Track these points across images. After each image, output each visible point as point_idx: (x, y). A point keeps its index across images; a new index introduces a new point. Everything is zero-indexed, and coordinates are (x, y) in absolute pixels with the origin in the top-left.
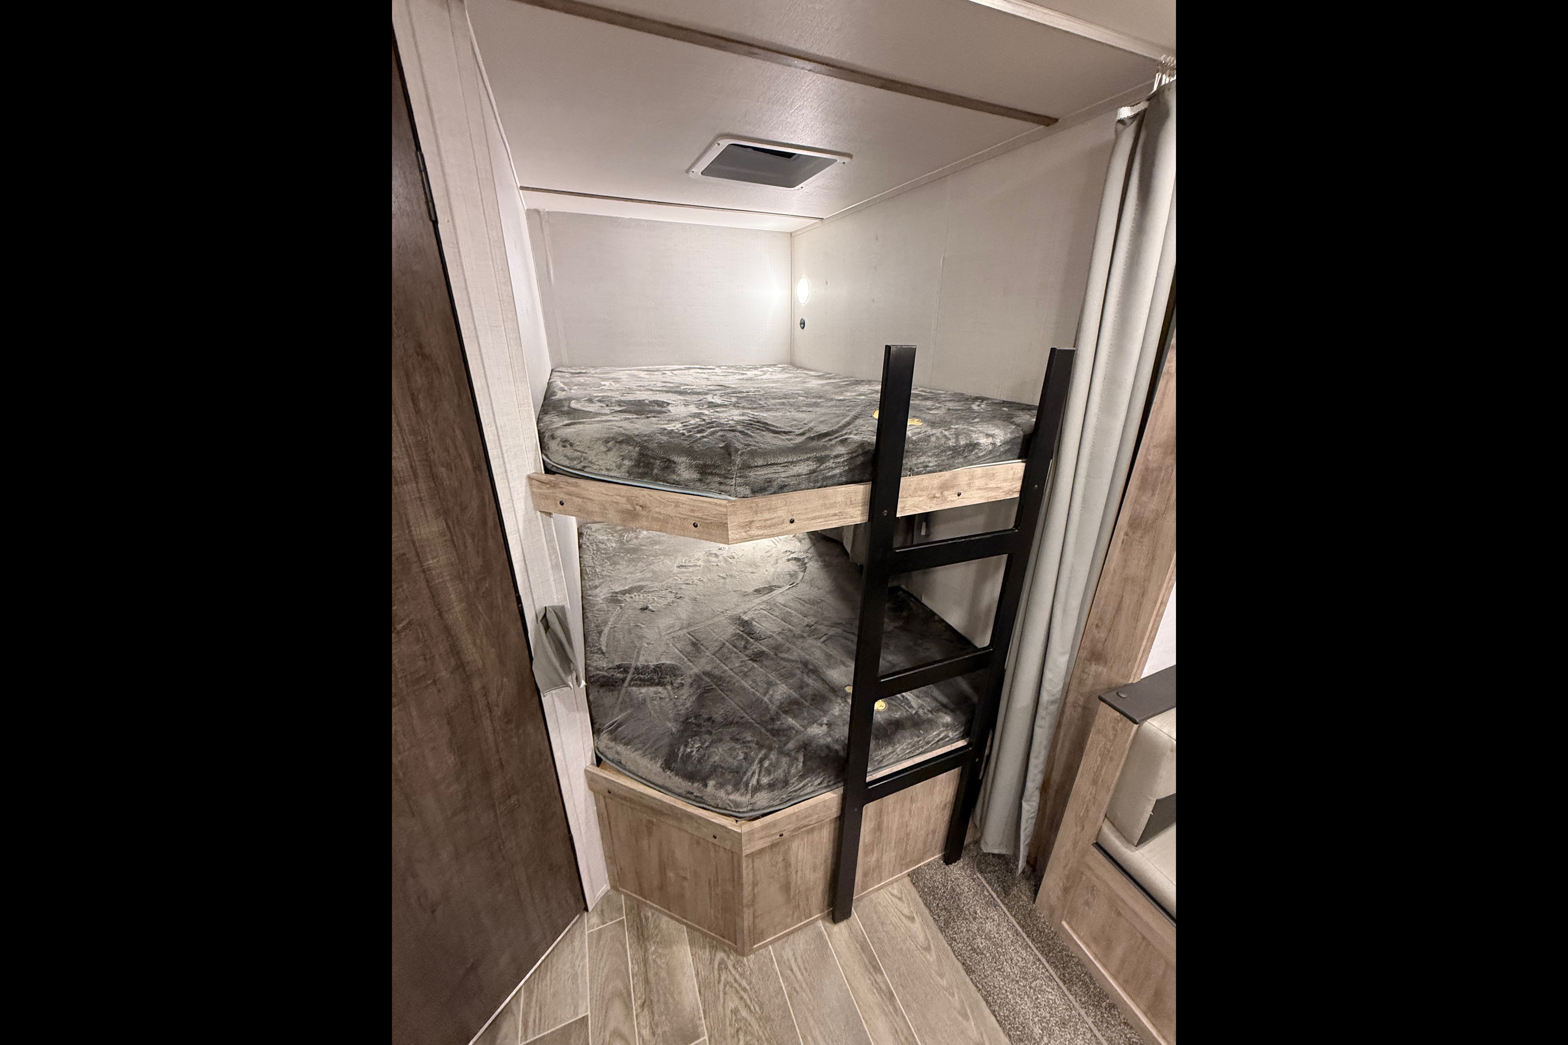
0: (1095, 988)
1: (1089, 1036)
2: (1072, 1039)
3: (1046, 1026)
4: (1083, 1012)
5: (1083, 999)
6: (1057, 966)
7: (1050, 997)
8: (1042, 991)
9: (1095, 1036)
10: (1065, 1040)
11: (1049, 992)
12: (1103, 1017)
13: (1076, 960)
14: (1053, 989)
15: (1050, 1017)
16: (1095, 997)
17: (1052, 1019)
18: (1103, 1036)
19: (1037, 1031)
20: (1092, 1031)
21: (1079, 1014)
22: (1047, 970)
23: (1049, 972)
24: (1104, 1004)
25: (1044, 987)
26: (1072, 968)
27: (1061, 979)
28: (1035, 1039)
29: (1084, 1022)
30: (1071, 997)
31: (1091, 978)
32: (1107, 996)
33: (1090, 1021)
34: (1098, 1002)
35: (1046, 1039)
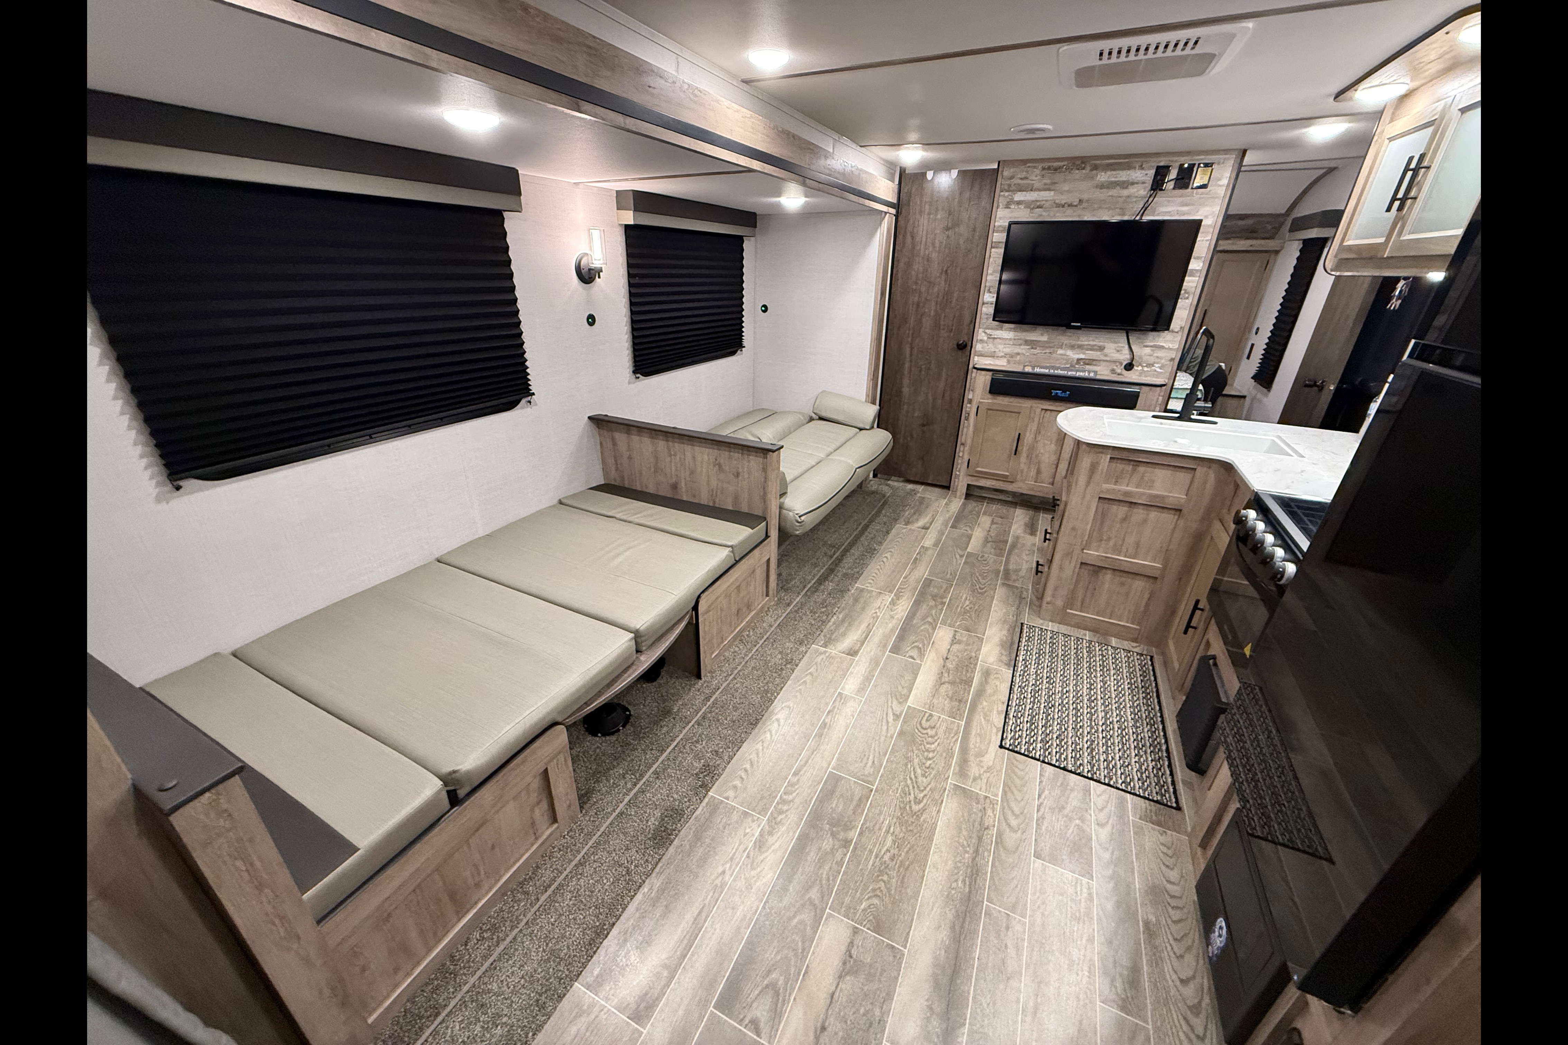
0: (437, 979)
1: (486, 980)
2: (495, 994)
3: (491, 1023)
4: (465, 988)
5: (451, 990)
6: (420, 1028)
7: (458, 1028)
8: (453, 1040)
9: (484, 973)
10: (498, 1001)
11: (452, 1031)
12: (464, 968)
13: (409, 1005)
14: (447, 1028)
15: (479, 1021)
16: (446, 978)
17: (481, 1019)
18: (482, 966)
19: (499, 1031)
20: (480, 977)
21: (468, 992)
22: (426, 1041)
23: (428, 1037)
24: (452, 967)
25: (448, 1038)
26: (419, 1008)
27: (435, 1020)
28: (509, 1031)
29: (474, 986)
30: (453, 1003)
31: (427, 984)
32: (443, 965)
33: (472, 980)
34: (451, 974)
35: (505, 1019)
